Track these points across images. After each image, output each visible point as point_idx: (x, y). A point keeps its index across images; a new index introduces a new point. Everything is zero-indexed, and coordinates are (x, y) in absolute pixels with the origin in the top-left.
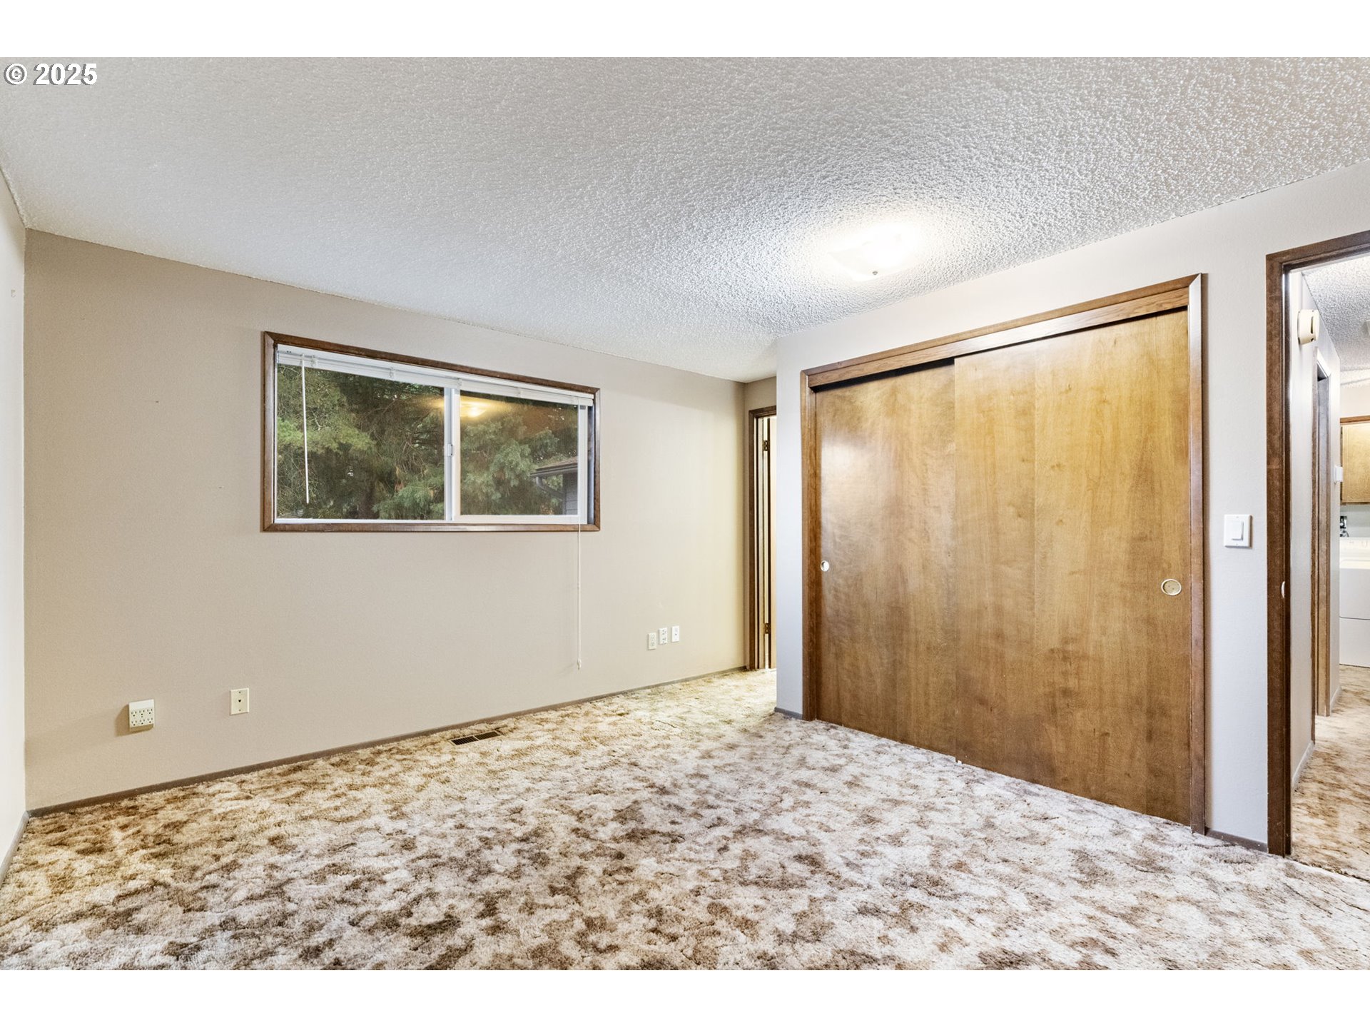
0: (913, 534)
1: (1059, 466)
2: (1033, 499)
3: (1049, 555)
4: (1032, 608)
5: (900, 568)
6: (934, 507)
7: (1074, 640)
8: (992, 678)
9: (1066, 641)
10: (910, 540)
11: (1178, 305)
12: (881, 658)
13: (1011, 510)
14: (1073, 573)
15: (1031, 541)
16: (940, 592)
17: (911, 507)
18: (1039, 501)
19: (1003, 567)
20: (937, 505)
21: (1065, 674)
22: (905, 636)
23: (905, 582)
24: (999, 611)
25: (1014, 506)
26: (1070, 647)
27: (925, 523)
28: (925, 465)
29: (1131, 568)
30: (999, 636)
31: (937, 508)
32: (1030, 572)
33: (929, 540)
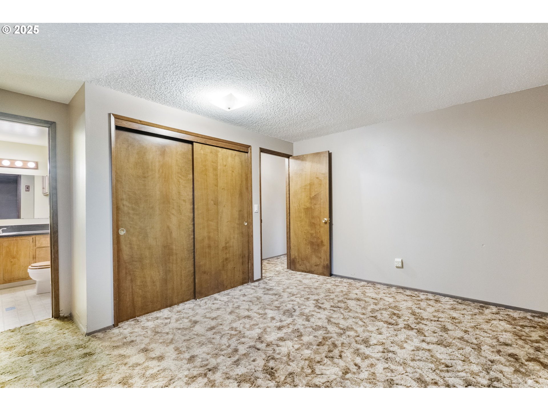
0: (174, 212)
1: (224, 189)
2: (218, 199)
3: (222, 217)
4: (218, 235)
5: (168, 227)
6: (183, 200)
7: (228, 242)
8: (207, 263)
9: (226, 243)
10: (173, 214)
11: (246, 151)
12: (159, 272)
13: (212, 202)
14: (228, 222)
15: (218, 213)
16: (186, 235)
17: (173, 200)
18: (219, 199)
19: (210, 222)
20: (184, 199)
21: (226, 253)
22: (171, 257)
23: (171, 233)
24: (209, 238)
25: (213, 200)
26: (227, 245)
27: (179, 207)
28: (179, 182)
29: (239, 219)
30: (209, 247)
31: (184, 201)
32: (217, 223)
33: (181, 214)
